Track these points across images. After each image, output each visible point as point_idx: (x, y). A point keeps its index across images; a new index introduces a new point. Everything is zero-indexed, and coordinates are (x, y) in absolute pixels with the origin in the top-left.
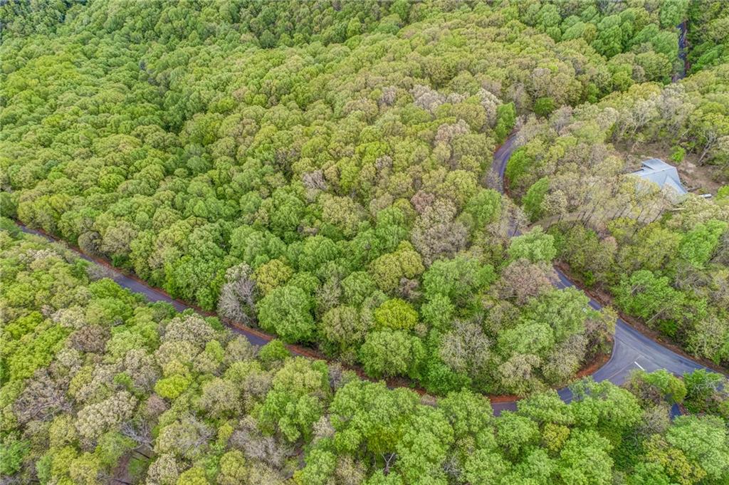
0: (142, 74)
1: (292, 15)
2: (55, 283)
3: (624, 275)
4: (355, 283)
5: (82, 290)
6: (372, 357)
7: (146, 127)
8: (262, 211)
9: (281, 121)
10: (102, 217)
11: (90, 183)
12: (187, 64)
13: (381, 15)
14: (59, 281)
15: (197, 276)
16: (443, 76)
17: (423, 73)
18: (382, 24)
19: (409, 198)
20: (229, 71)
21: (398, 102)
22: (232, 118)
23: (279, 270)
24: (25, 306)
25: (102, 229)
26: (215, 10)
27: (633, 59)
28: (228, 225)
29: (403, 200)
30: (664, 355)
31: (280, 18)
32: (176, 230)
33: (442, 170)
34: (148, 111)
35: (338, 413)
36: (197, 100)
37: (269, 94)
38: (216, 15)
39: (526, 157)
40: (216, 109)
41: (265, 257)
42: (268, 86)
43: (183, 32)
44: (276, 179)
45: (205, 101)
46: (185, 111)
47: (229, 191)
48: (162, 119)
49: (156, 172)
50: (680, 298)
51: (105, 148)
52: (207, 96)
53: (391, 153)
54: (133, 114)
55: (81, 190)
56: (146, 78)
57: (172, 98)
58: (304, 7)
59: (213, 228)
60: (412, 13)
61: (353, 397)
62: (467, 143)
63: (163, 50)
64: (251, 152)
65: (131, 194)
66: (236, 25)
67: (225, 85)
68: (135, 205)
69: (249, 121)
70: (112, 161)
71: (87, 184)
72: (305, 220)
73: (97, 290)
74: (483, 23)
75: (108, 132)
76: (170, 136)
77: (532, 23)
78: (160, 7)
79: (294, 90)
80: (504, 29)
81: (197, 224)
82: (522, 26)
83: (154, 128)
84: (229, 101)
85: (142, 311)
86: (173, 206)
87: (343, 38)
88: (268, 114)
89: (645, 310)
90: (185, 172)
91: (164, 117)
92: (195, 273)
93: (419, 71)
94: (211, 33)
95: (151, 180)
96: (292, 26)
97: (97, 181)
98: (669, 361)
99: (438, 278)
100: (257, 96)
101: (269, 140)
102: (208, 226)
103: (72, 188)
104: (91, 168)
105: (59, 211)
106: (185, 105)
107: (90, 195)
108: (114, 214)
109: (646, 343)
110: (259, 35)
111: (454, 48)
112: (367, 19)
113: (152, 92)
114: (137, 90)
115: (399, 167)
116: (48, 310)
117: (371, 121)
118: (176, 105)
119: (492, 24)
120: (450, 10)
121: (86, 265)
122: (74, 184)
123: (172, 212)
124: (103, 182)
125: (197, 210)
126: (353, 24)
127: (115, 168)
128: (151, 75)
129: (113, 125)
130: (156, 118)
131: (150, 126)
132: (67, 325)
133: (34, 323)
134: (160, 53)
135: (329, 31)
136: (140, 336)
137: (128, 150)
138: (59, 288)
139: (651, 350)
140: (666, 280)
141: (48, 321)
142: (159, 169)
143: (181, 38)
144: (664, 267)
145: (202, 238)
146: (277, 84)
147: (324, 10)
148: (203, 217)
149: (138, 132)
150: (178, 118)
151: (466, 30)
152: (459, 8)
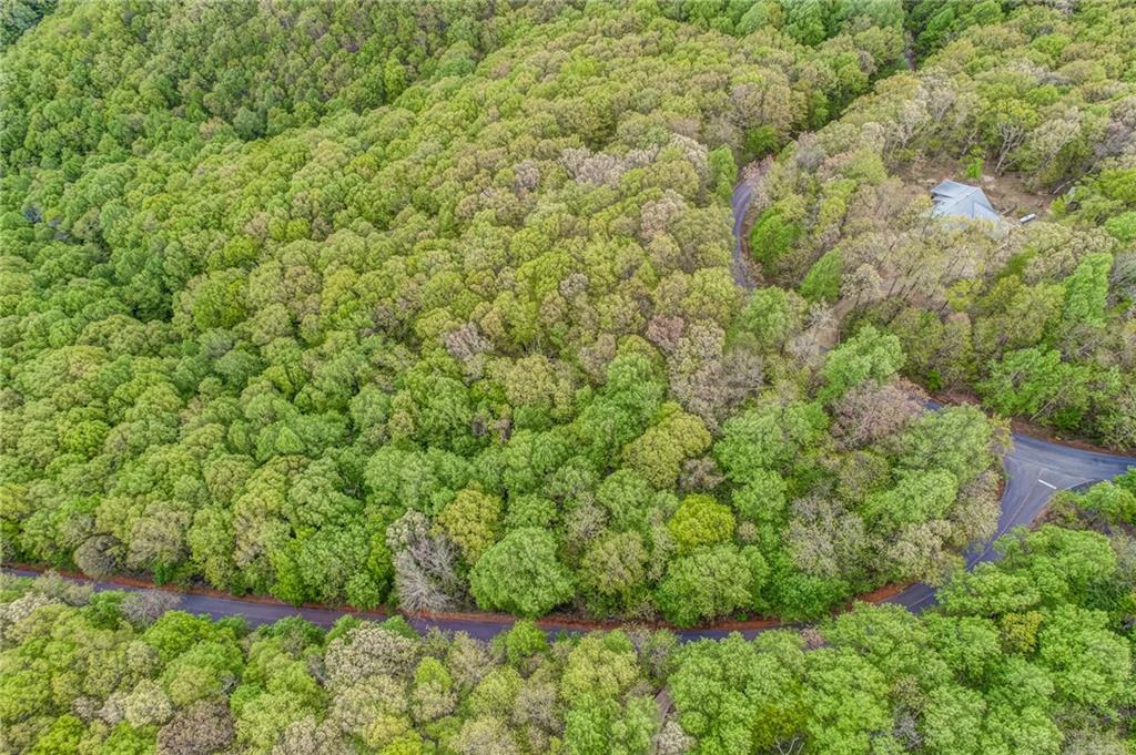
0: (40, 231)
1: (277, 75)
2: (78, 652)
3: (993, 363)
4: (623, 490)
5: (137, 649)
6: (688, 598)
7: (102, 322)
8: (401, 416)
9: (356, 257)
10: (110, 505)
11: (46, 450)
12: (121, 194)
13: (433, 46)
14: (82, 645)
15: (340, 558)
16: (596, 126)
17: (565, 128)
18: (445, 62)
19: (641, 333)
20: (216, 191)
21: (548, 182)
22: (267, 270)
23: (479, 506)
24: (37, 712)
25: (116, 528)
26: (133, 92)
27: (851, 42)
28: (347, 454)
29: (634, 337)
30: (1071, 459)
31: (257, 84)
32: (262, 489)
33: (679, 276)
34: (91, 293)
35: (696, 710)
36: (180, 254)
37: (311, 216)
38: (136, 99)
39: (785, 224)
40: (224, 264)
41: (446, 493)
42: (304, 202)
43: (82, 140)
44: (397, 356)
45: (195, 252)
46: (164, 278)
47: (318, 396)
48: (122, 300)
49: (166, 398)
50: (1083, 375)
51: (44, 380)
52: (197, 244)
53: (580, 266)
54: (64, 305)
55: (36, 468)
56: (51, 236)
57: (129, 259)
58: (293, 58)
59: (325, 467)
60: (487, 36)
61: (710, 676)
62: (698, 224)
63: (61, 179)
64: (328, 321)
65: (137, 451)
66: (177, 110)
67: (217, 216)
68: (161, 467)
69: (299, 269)
70: (69, 399)
71: (41, 453)
72: (483, 412)
73: (163, 640)
74: (613, 31)
75: (31, 348)
76: (154, 327)
77: (683, 16)
78: (22, 105)
79: (352, 200)
80: (649, 34)
81: (291, 468)
82: (673, 24)
83: (119, 320)
84: (243, 245)
85: (263, 648)
86: (231, 449)
87: (384, 97)
88: (327, 250)
89: (1033, 403)
90: (216, 383)
91: (127, 296)
92: (336, 555)
93: (555, 127)
94: (137, 132)
95: (164, 415)
96: (282, 91)
97: (58, 443)
98: (1081, 465)
99: (751, 448)
100: (291, 223)
101: (350, 293)
102: (314, 467)
103: (17, 468)
104: (37, 423)
105: (12, 517)
106: (161, 268)
107: (60, 472)
108: (128, 494)
109: (1042, 448)
110: (228, 118)
111: (594, 79)
112: (411, 58)
113: (77, 258)
114: (47, 261)
115: (602, 285)
116: (87, 706)
117: (517, 222)
118: (144, 271)
119: (627, 29)
120: (546, 20)
121: (118, 600)
122: (16, 460)
123: (235, 459)
124: (72, 441)
125: (283, 443)
126: (393, 70)
127: (83, 410)
128: (58, 227)
129: (35, 334)
130: (114, 302)
131: (110, 319)
132: (143, 721)
133: (72, 739)
134: (59, 188)
135: (352, 90)
136: (292, 695)
137: (91, 371)
138: (91, 659)
139: (1051, 456)
140: (1056, 355)
141: (98, 726)
142: (166, 390)
143: (82, 150)
144: (1049, 337)
145: (314, 488)
146: (319, 196)
147: (330, 54)
148: (295, 454)
149: (92, 335)
150: (154, 291)
151: (592, 47)
152: (559, 14)
